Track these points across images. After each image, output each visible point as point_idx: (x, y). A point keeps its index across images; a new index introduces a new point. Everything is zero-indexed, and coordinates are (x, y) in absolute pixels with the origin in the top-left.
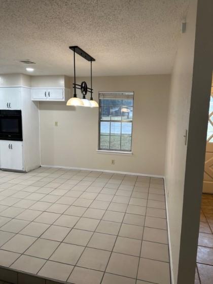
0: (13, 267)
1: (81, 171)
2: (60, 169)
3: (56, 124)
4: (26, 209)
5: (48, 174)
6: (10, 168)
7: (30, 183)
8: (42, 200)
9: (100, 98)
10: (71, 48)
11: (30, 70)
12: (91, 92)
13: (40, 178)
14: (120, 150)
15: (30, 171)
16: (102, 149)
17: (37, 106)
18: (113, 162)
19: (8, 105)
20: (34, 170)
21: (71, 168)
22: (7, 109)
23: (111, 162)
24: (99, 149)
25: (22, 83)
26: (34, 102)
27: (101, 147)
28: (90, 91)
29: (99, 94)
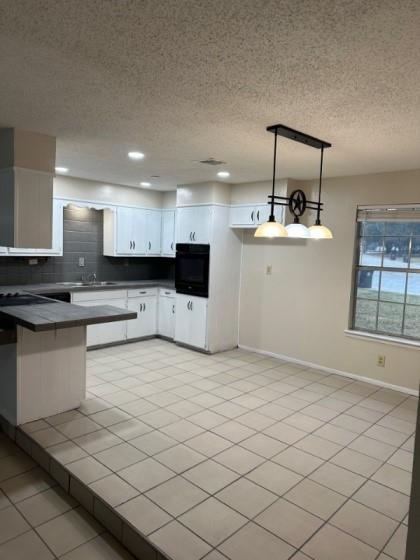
0: (121, 511)
1: (309, 368)
2: (269, 358)
3: (269, 269)
4: (182, 419)
5: (245, 363)
6: (187, 342)
7: (208, 373)
8: (214, 409)
9: (359, 220)
10: (269, 129)
11: (223, 175)
12: (319, 209)
13: (228, 368)
14: (402, 336)
15: (218, 352)
16: (357, 329)
17: (239, 237)
18: (381, 361)
19: (192, 236)
20: (225, 351)
21: (289, 359)
22: (190, 242)
23: (377, 360)
24: (352, 327)
25: (214, 198)
26: (234, 230)
27: (356, 325)
28: (316, 206)
29: (358, 211)
